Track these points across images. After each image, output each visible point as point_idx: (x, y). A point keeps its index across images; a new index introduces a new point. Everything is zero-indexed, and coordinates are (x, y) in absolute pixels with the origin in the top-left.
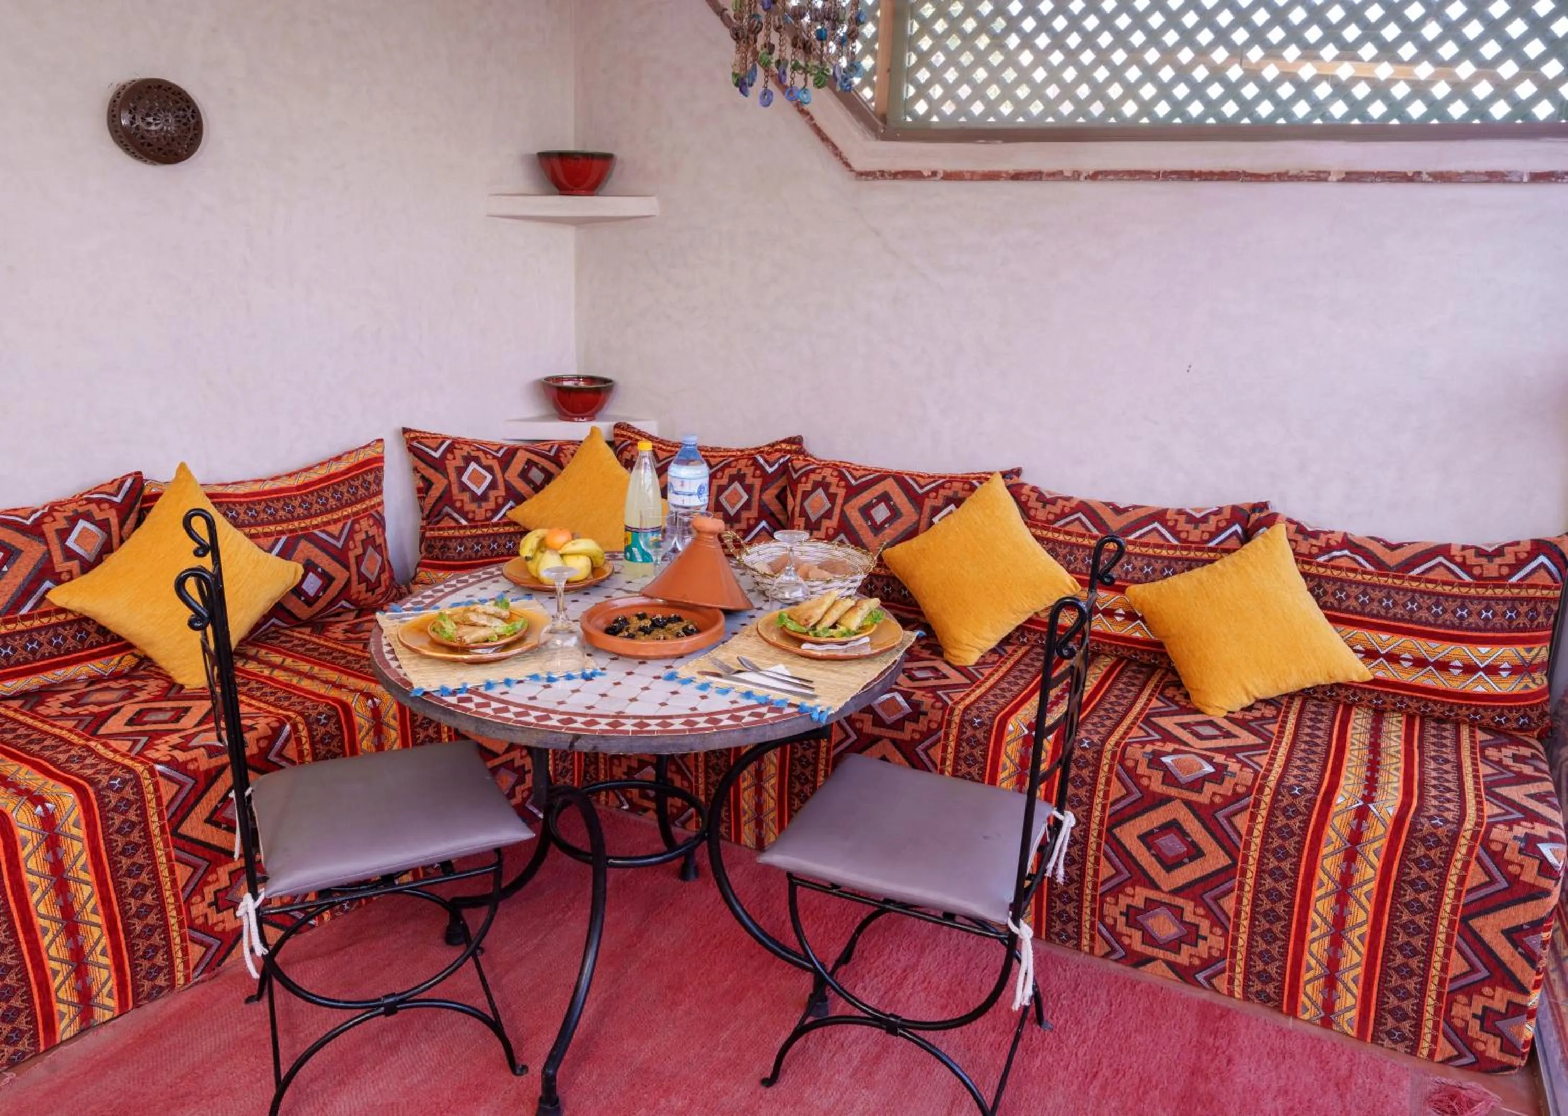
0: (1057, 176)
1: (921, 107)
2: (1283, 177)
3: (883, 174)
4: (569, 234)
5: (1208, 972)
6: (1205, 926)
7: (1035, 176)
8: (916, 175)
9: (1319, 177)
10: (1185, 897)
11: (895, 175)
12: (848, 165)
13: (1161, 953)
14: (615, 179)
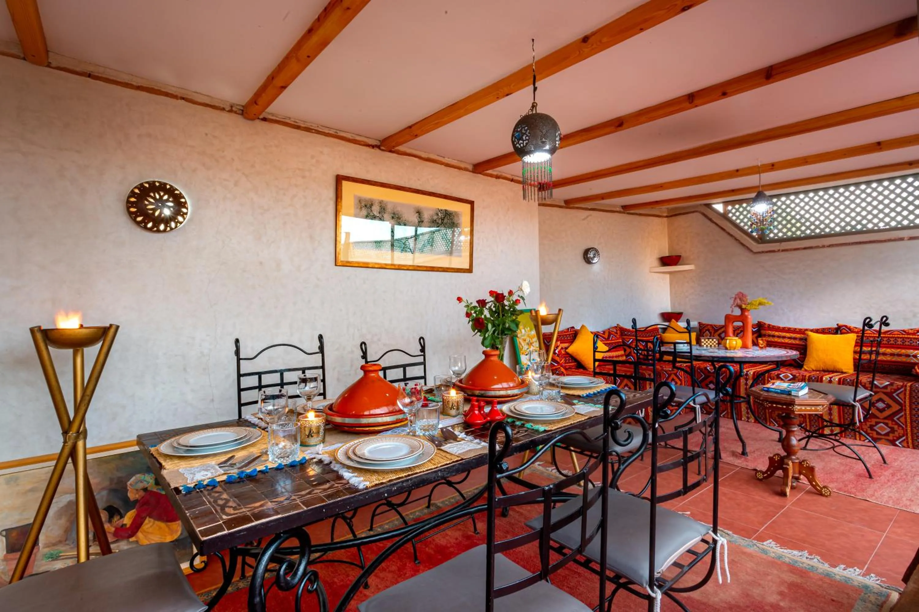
0: (817, 247)
1: (772, 235)
2: (890, 240)
3: (763, 252)
4: (668, 276)
5: (900, 440)
6: (896, 427)
7: (811, 248)
8: (773, 251)
9: (902, 239)
10: (888, 420)
11: (767, 252)
12: (752, 251)
13: (883, 437)
14: (680, 262)
